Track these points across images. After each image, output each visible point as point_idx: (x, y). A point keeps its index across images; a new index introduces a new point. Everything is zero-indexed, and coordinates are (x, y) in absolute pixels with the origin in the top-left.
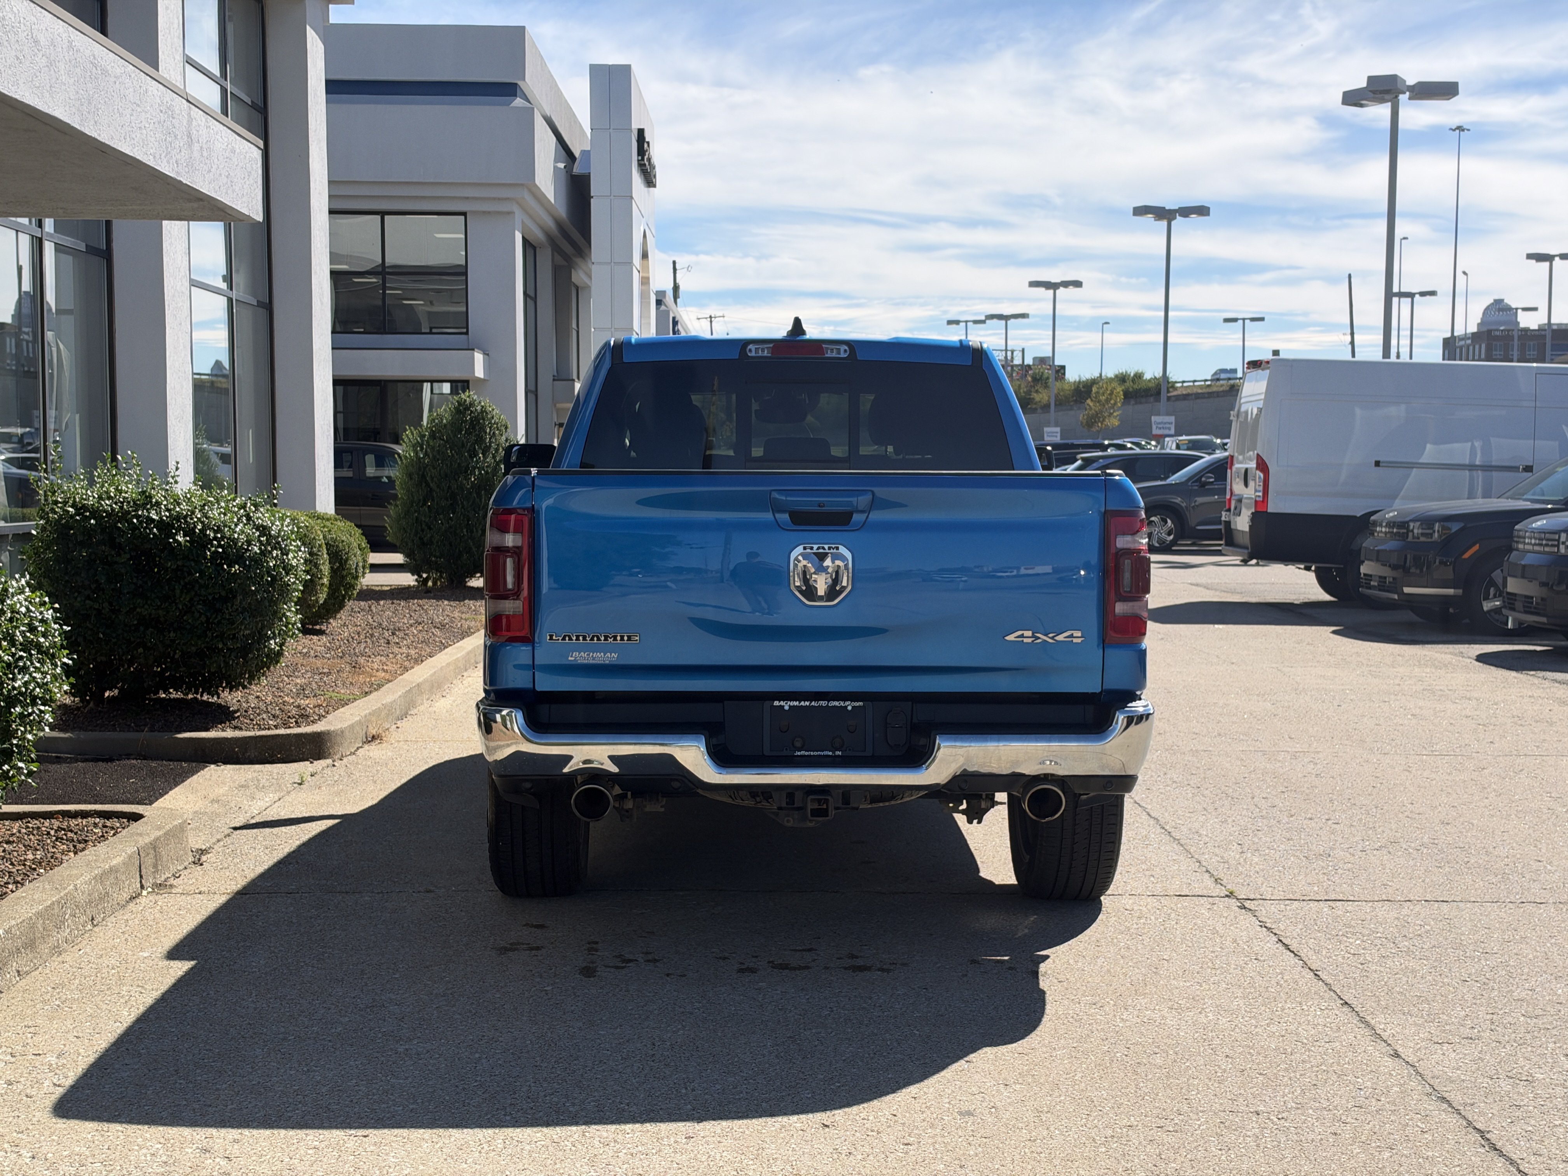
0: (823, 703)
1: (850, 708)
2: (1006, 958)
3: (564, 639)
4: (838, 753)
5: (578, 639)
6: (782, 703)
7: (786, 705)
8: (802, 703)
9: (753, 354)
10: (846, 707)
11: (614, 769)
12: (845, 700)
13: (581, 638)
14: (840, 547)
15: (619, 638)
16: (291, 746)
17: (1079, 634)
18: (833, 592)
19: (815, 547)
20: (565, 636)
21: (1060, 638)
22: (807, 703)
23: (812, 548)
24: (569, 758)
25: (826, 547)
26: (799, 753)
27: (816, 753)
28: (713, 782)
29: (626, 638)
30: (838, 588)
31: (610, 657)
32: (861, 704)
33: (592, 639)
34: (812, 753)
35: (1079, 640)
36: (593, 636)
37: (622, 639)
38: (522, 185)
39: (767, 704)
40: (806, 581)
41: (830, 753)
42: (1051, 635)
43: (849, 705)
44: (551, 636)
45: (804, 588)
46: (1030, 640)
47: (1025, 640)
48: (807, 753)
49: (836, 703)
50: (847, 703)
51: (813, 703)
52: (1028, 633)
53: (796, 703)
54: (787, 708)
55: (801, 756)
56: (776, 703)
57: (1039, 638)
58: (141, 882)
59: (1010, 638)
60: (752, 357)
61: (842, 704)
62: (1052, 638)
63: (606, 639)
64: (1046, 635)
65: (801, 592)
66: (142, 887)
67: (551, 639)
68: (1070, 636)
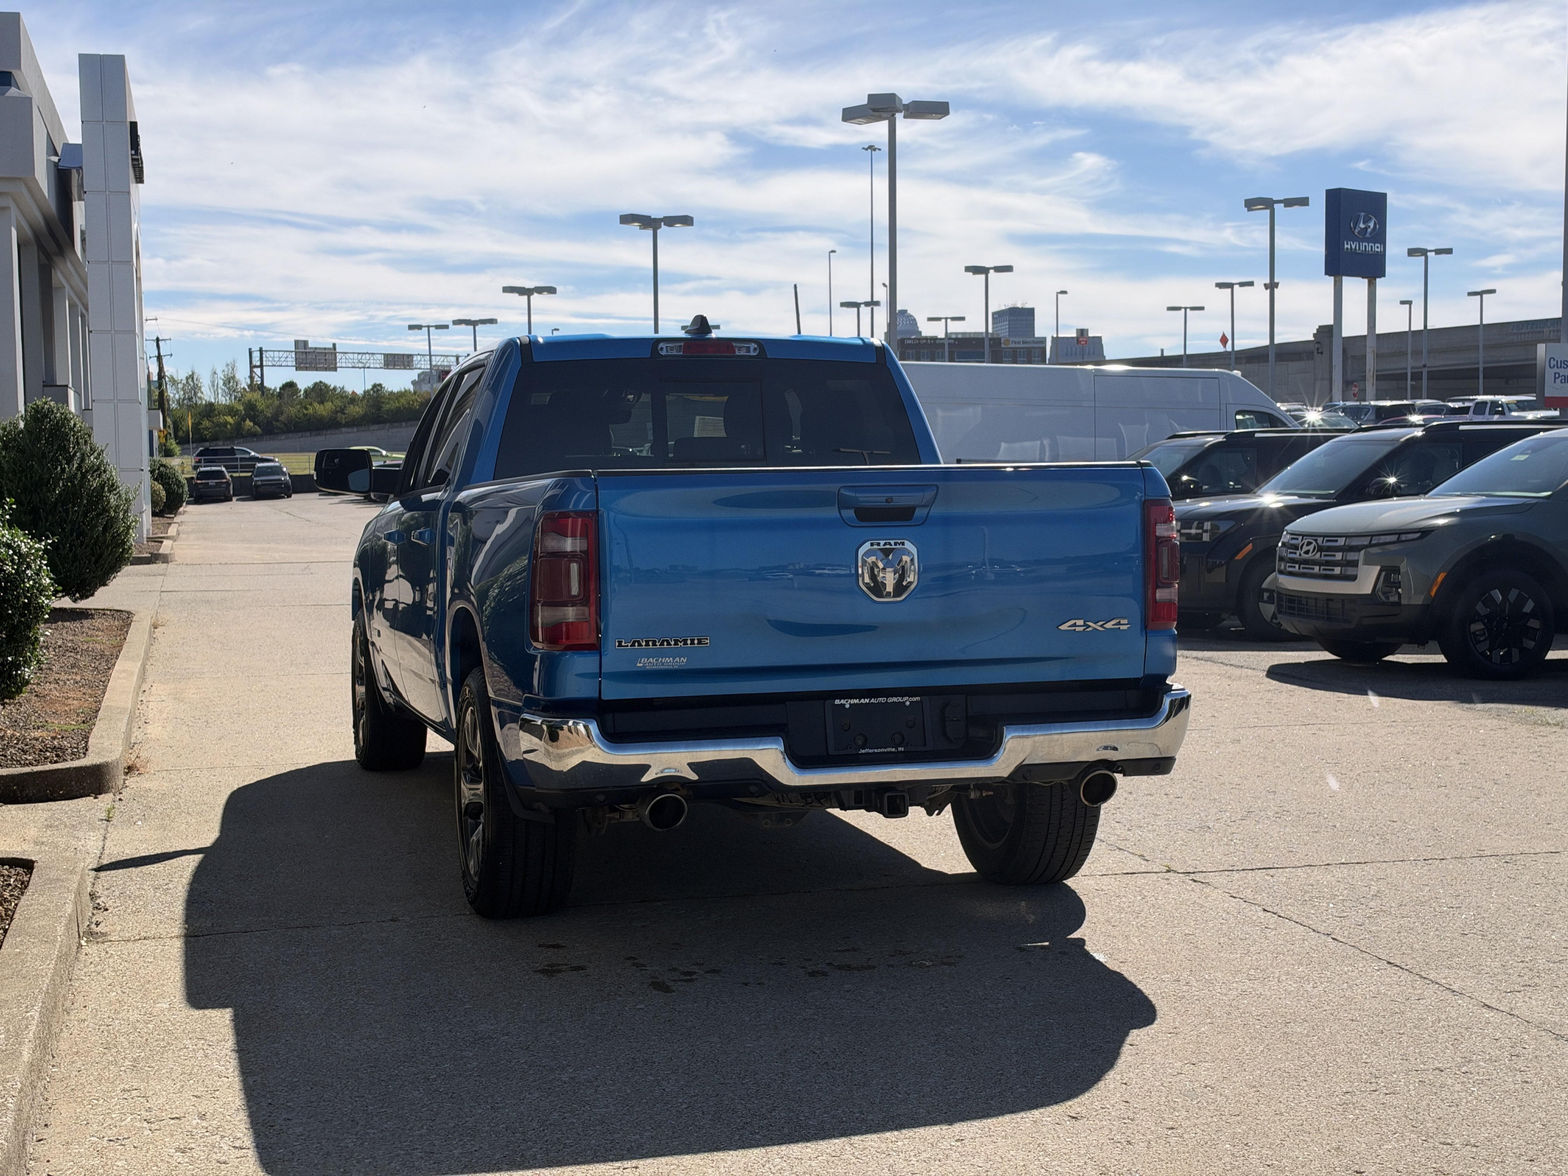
0: (882, 700)
1: (908, 703)
2: (1047, 944)
3: (633, 645)
5: (647, 644)
6: (843, 702)
7: (847, 703)
8: (862, 701)
9: (664, 353)
10: (904, 703)
11: (694, 777)
12: (903, 696)
13: (651, 643)
14: (906, 542)
15: (689, 642)
16: (71, 781)
17: (1126, 621)
18: (900, 588)
19: (882, 542)
20: (634, 642)
21: (1109, 625)
22: (867, 701)
23: (879, 544)
24: (645, 768)
25: (892, 542)
26: (863, 751)
27: (879, 750)
28: (793, 784)
29: (696, 642)
30: (904, 583)
31: (680, 662)
32: (918, 698)
33: (662, 644)
34: (876, 751)
35: (1125, 627)
36: (663, 641)
37: (692, 643)
38: (20, 179)
39: (828, 702)
40: (873, 577)
41: (894, 750)
42: (1100, 623)
43: (907, 701)
44: (620, 643)
45: (872, 584)
46: (1081, 629)
47: (1078, 629)
48: (871, 751)
49: (895, 699)
50: (905, 699)
51: (873, 701)
52: (1080, 622)
53: (856, 701)
54: (847, 706)
55: (865, 754)
56: (837, 702)
57: (1090, 626)
58: (78, 931)
59: (1064, 627)
60: (666, 356)
61: (900, 699)
62: (1102, 626)
63: (676, 644)
64: (1095, 623)
65: (869, 588)
66: (79, 937)
67: (620, 645)
68: (1119, 623)
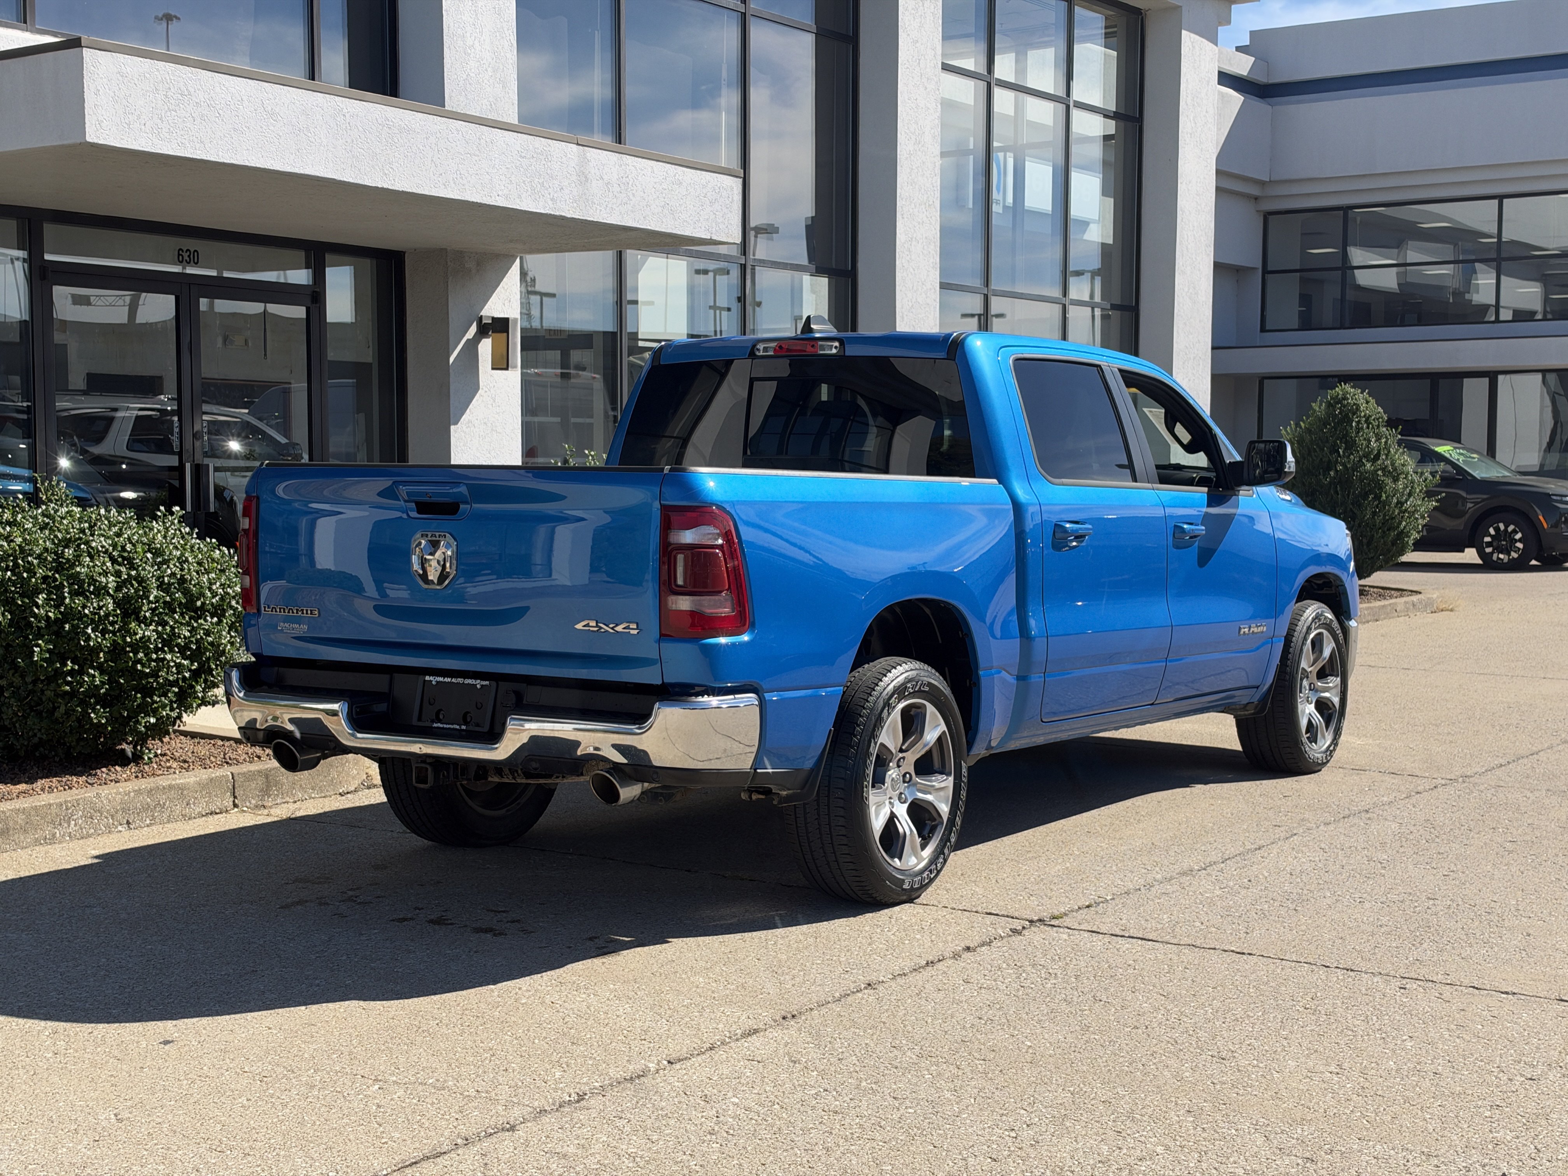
0: (460, 680)
1: (479, 686)
2: (629, 939)
3: (272, 611)
4: (464, 727)
5: (280, 611)
6: (431, 678)
7: (434, 679)
8: (446, 679)
9: (760, 353)
10: (476, 685)
12: (476, 679)
13: (282, 610)
14: (448, 535)
15: (305, 612)
17: (634, 626)
18: (443, 577)
19: (430, 534)
20: (273, 608)
21: (619, 628)
22: (449, 680)
23: (427, 536)
25: (437, 534)
26: (436, 725)
27: (448, 726)
29: (309, 612)
30: (445, 573)
31: (303, 629)
32: (487, 683)
33: (289, 612)
34: (445, 726)
35: (635, 632)
36: (290, 610)
37: (307, 612)
39: (421, 678)
40: (424, 565)
41: (458, 727)
42: (611, 626)
43: (479, 683)
45: (421, 572)
46: (595, 630)
47: (591, 629)
48: (440, 726)
49: (470, 681)
50: (478, 681)
51: (454, 680)
52: (593, 623)
53: (441, 679)
54: (434, 683)
55: (436, 728)
56: (427, 678)
57: (603, 628)
58: (234, 801)
59: (579, 626)
60: (762, 356)
61: (474, 682)
62: (612, 628)
63: (297, 612)
64: (607, 626)
65: (420, 575)
66: (235, 806)
67: (264, 610)
68: (627, 628)
